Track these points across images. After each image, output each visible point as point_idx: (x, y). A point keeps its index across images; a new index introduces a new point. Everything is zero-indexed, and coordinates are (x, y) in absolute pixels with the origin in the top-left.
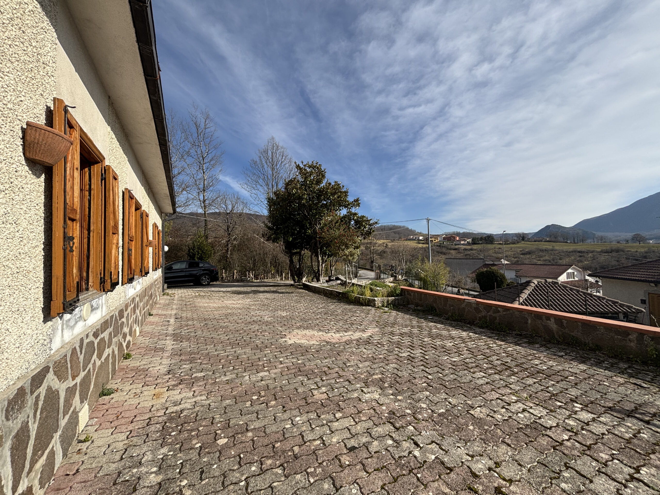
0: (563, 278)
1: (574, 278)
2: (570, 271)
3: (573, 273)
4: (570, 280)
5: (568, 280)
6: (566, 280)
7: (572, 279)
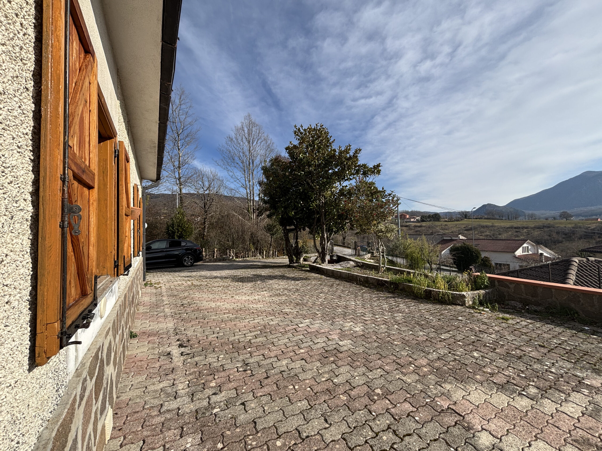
0: (519, 252)
1: (528, 252)
2: (525, 245)
3: (528, 247)
4: (525, 253)
5: (524, 254)
6: (522, 254)
7: (527, 253)
